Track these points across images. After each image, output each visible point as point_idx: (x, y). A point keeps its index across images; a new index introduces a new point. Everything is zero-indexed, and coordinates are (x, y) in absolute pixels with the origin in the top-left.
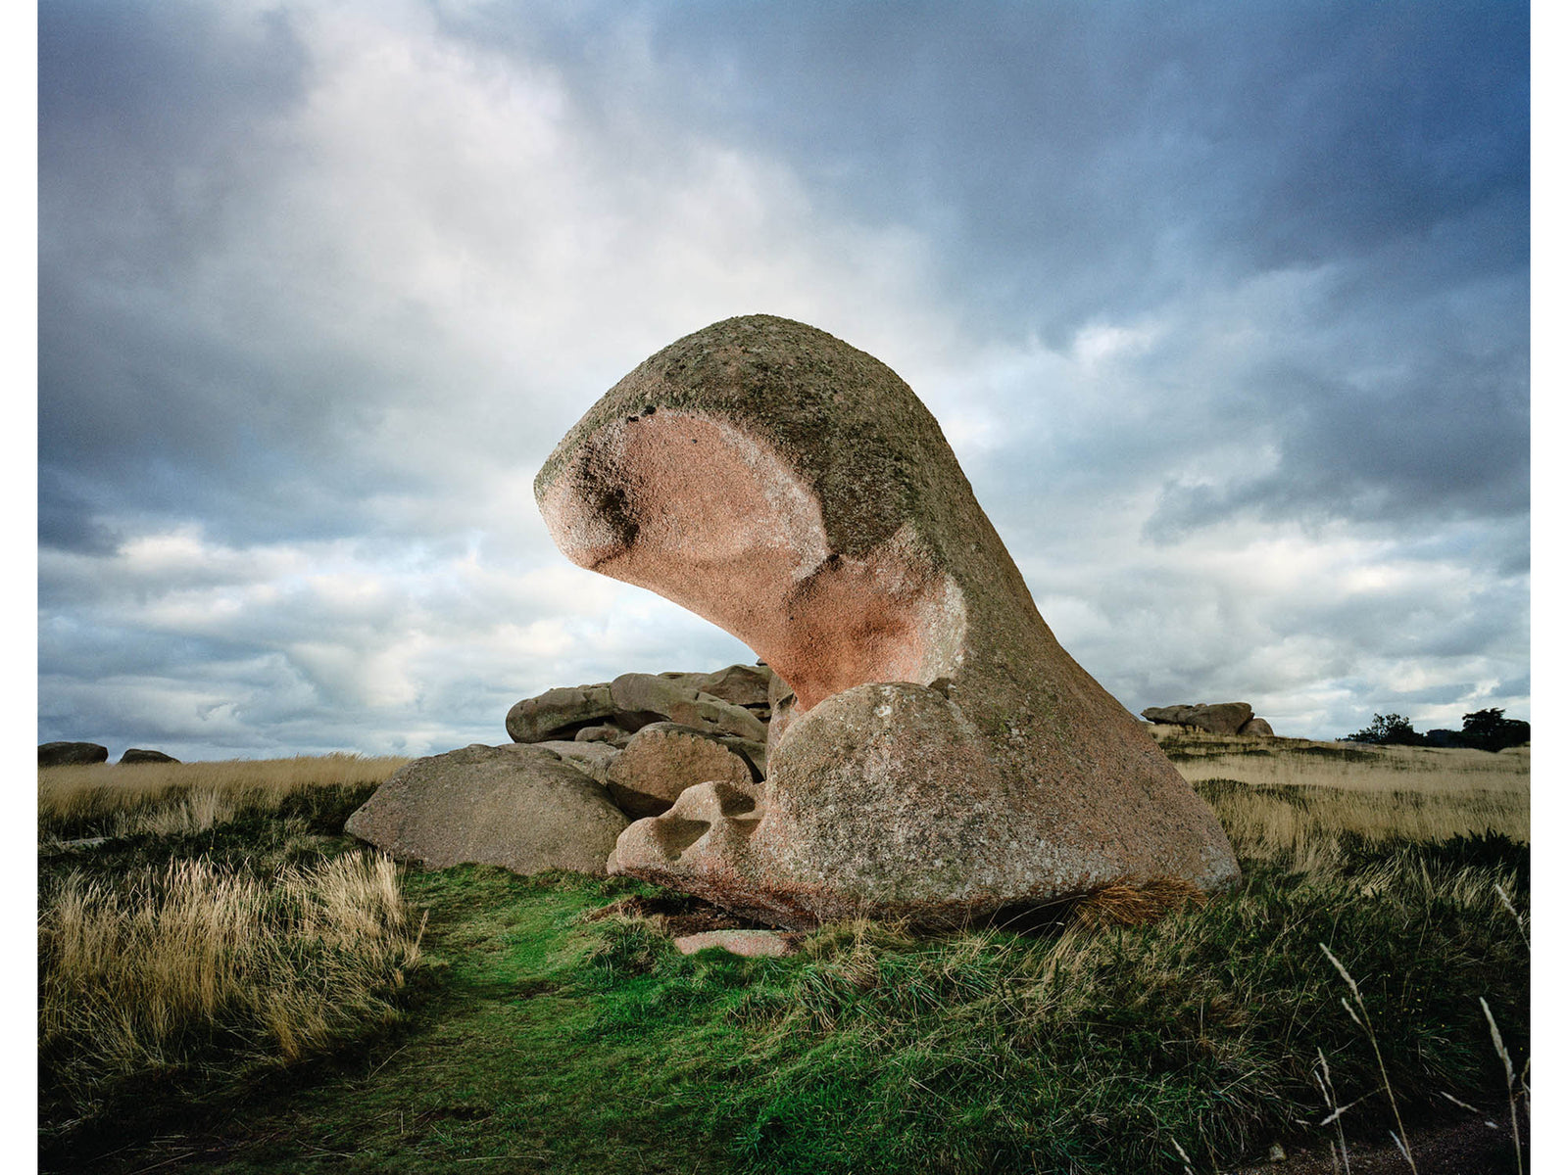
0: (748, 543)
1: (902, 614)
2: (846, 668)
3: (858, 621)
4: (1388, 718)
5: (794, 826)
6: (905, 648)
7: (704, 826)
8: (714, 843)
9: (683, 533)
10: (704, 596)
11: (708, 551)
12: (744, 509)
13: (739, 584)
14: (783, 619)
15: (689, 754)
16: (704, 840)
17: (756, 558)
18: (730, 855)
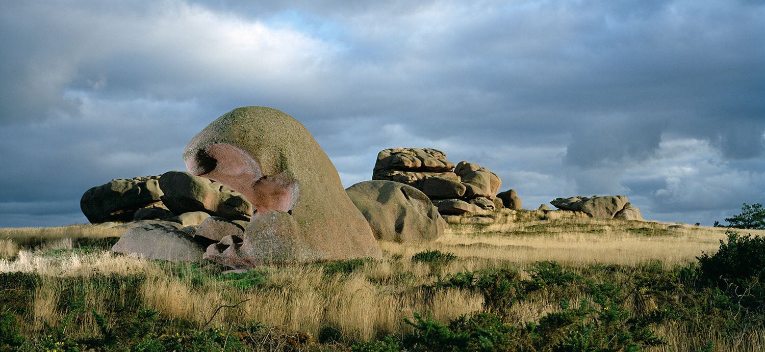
0: (241, 172)
1: (285, 190)
2: (271, 203)
3: (273, 191)
4: (754, 206)
5: (251, 245)
6: (286, 199)
7: (229, 246)
8: (231, 249)
9: (223, 168)
10: (229, 183)
11: (230, 173)
12: (240, 164)
13: (239, 181)
14: (252, 190)
15: (223, 227)
16: (228, 248)
17: (243, 175)
18: (235, 251)
